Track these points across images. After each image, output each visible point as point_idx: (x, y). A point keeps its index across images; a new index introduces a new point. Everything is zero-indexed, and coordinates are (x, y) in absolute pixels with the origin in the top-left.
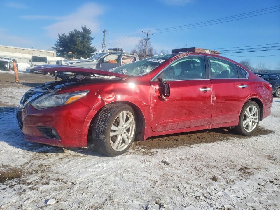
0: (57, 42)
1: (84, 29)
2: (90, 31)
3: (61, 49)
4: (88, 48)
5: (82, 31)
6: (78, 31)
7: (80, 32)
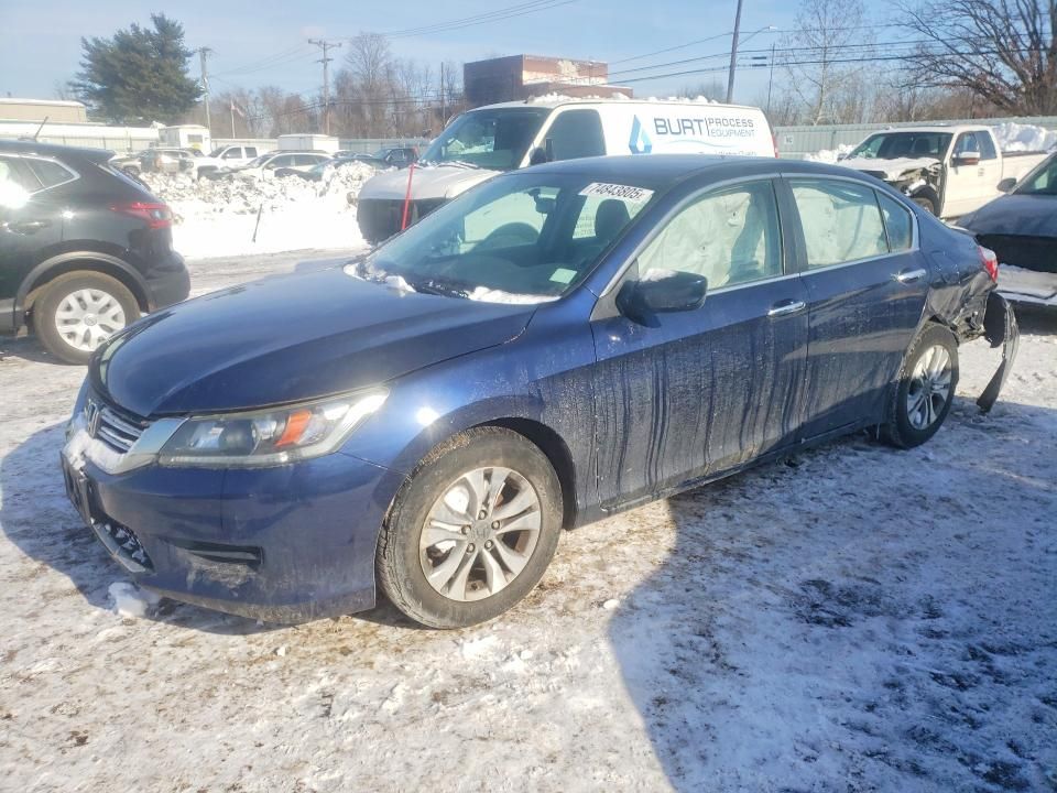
0: (83, 65)
1: (161, 23)
2: (179, 28)
3: (98, 87)
4: (179, 87)
5: (153, 29)
6: (141, 30)
7: (147, 32)
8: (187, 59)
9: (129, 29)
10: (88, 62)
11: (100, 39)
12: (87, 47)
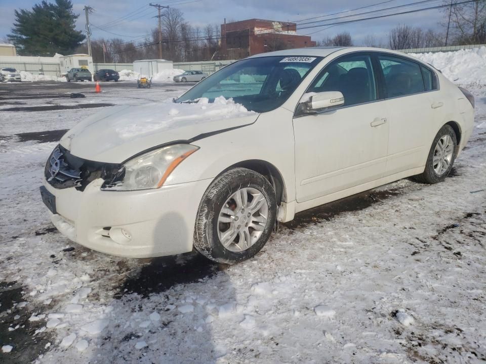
0: (16, 25)
2: (70, 2)
3: (24, 37)
4: (70, 36)
5: (56, 5)
6: (48, 4)
7: (51, 5)
8: (74, 20)
9: (41, 4)
10: (18, 23)
11: (25, 10)
12: (18, 15)
